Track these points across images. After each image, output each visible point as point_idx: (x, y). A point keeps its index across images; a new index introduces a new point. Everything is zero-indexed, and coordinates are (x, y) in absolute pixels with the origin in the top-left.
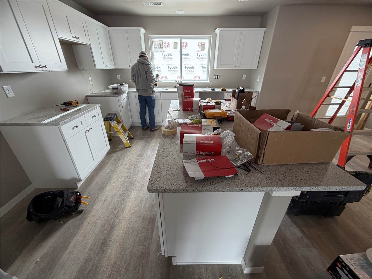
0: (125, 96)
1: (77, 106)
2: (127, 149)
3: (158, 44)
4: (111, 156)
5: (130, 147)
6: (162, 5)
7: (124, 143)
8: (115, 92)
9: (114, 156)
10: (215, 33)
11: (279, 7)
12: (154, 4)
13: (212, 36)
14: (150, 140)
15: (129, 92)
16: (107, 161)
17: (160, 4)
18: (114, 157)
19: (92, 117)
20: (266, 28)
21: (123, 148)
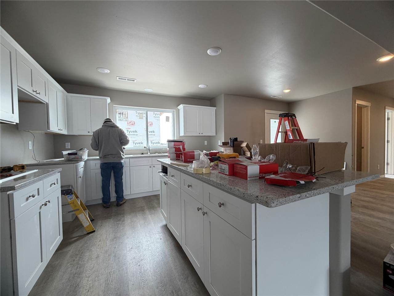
0: (82, 164)
1: (22, 172)
2: (90, 235)
3: (123, 114)
4: (63, 252)
5: (94, 231)
6: (135, 81)
7: (85, 226)
8: (71, 158)
9: (69, 250)
10: (178, 109)
11: (223, 95)
12: (128, 80)
13: (175, 110)
14: (122, 217)
15: (88, 160)
16: (57, 262)
17: (134, 81)
18: (70, 252)
19: (50, 185)
20: (216, 107)
21: (81, 236)
